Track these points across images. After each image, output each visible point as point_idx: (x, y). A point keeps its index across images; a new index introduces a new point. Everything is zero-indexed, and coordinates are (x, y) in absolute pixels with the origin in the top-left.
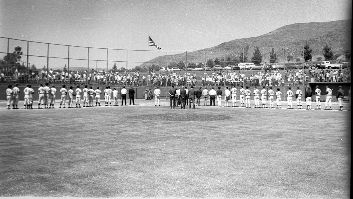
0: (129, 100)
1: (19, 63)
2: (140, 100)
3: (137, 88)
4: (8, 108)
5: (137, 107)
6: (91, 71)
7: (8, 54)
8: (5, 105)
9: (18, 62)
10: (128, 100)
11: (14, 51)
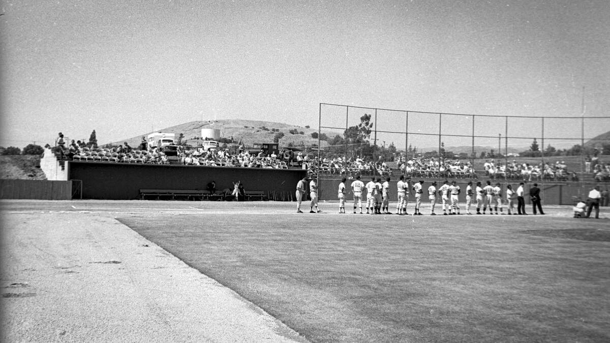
0: (531, 206)
1: (368, 141)
2: (566, 207)
3: (561, 186)
4: (340, 211)
5: (549, 218)
6: (489, 153)
7: (347, 129)
8: (337, 207)
9: (367, 139)
10: (529, 207)
11: (360, 122)
